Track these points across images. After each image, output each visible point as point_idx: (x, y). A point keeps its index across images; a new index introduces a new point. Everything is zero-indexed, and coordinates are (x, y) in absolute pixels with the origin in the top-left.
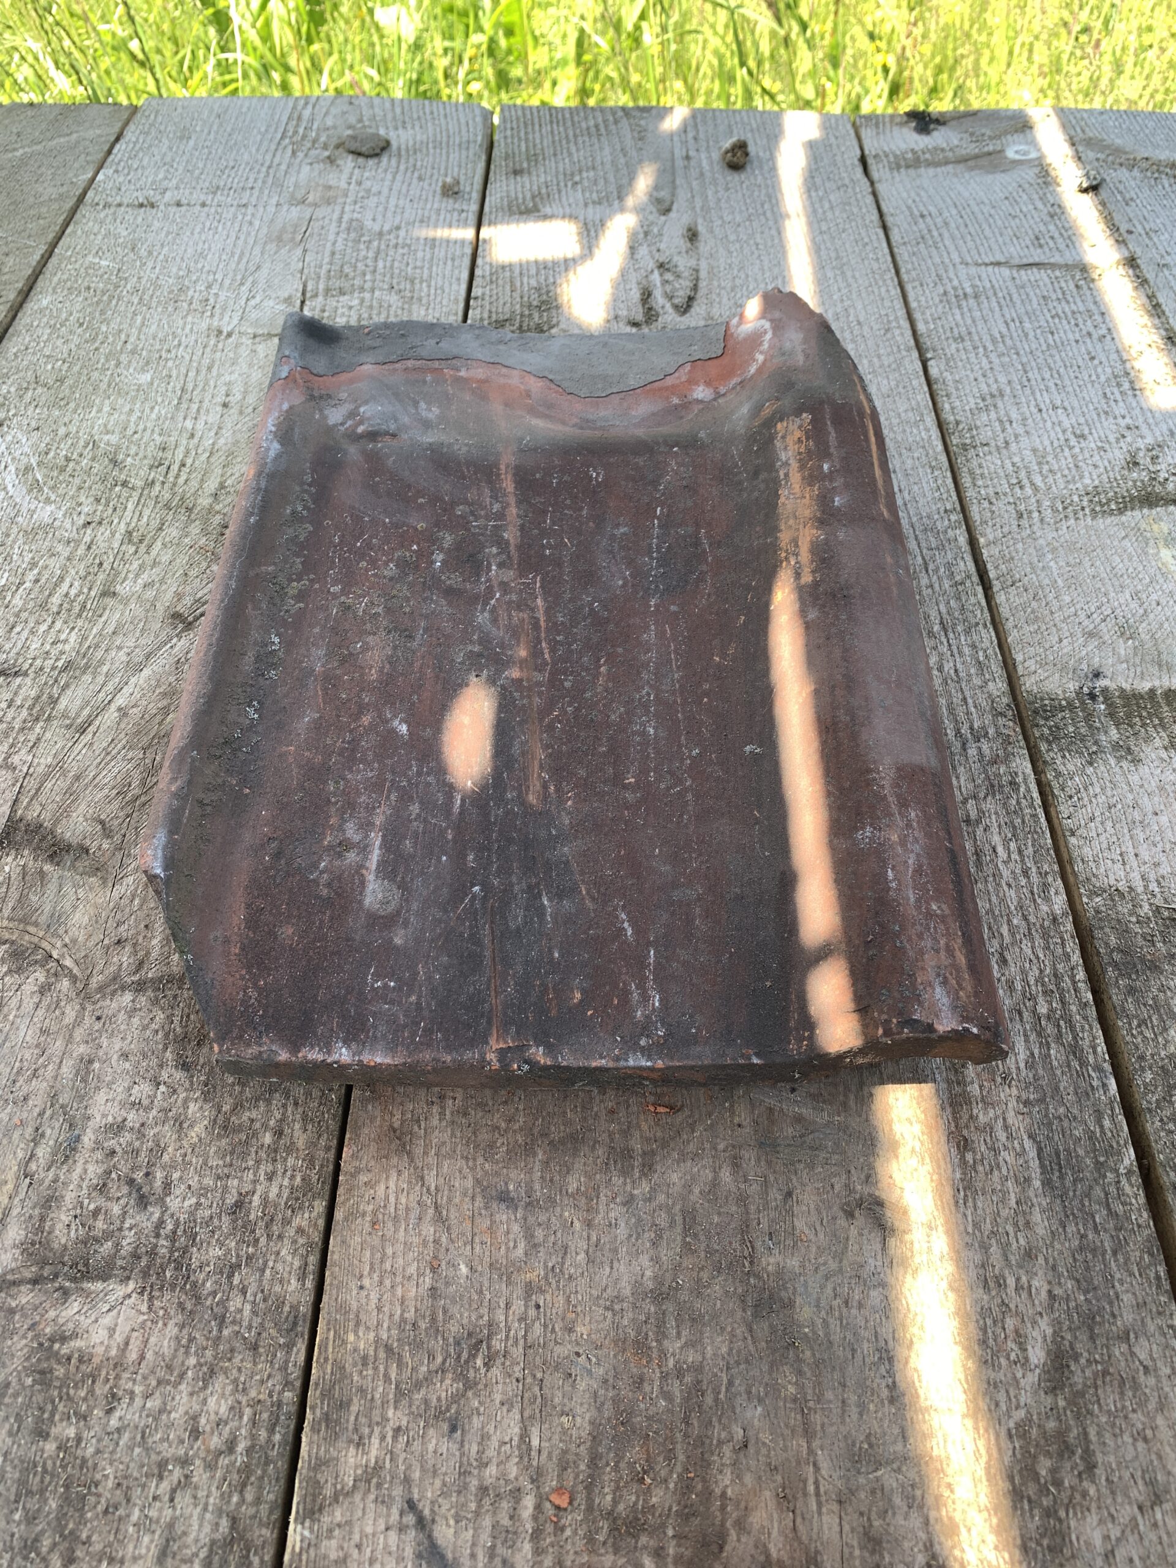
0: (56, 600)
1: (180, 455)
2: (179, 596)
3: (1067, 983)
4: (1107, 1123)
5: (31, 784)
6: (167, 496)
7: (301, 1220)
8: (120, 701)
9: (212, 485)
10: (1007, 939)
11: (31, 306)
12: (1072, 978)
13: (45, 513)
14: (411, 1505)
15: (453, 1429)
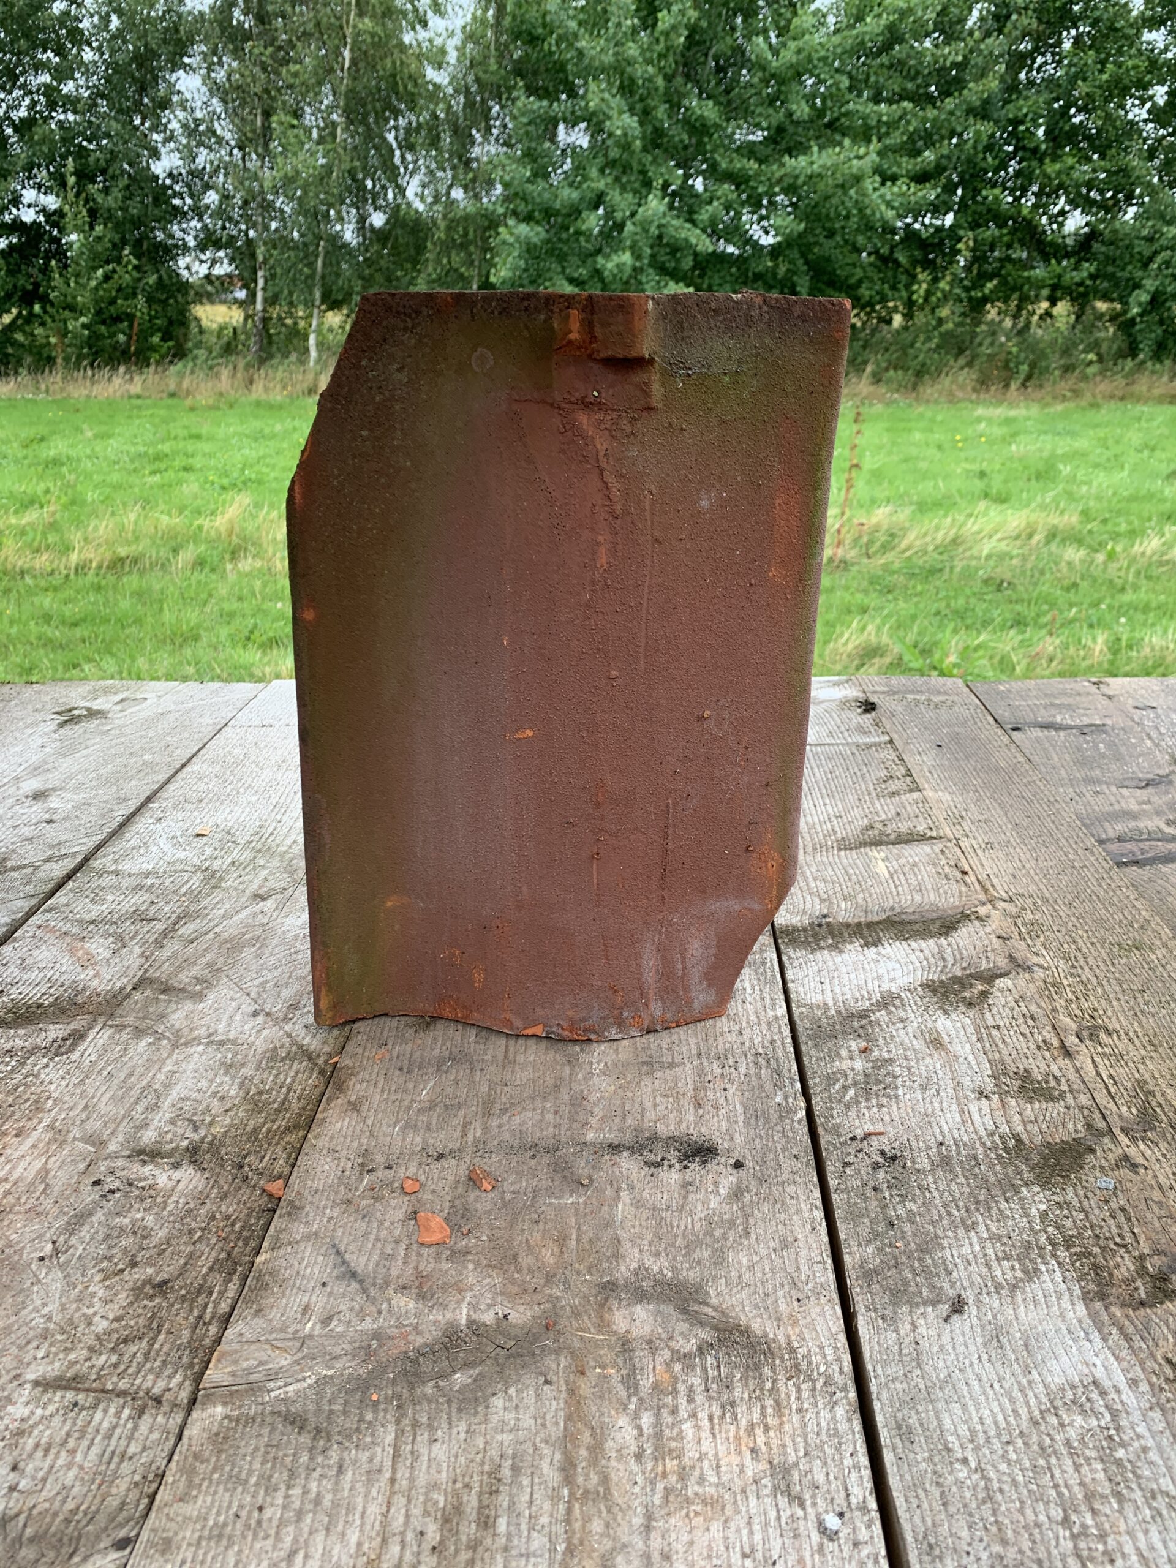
0: (183, 890)
1: (270, 830)
2: (261, 887)
3: (778, 1044)
4: (790, 1100)
5: (157, 964)
6: (259, 846)
7: (292, 1138)
8: (217, 930)
9: (289, 841)
10: (744, 1024)
11: (185, 770)
12: (783, 1044)
13: (181, 855)
14: (334, 1246)
15: (364, 1217)
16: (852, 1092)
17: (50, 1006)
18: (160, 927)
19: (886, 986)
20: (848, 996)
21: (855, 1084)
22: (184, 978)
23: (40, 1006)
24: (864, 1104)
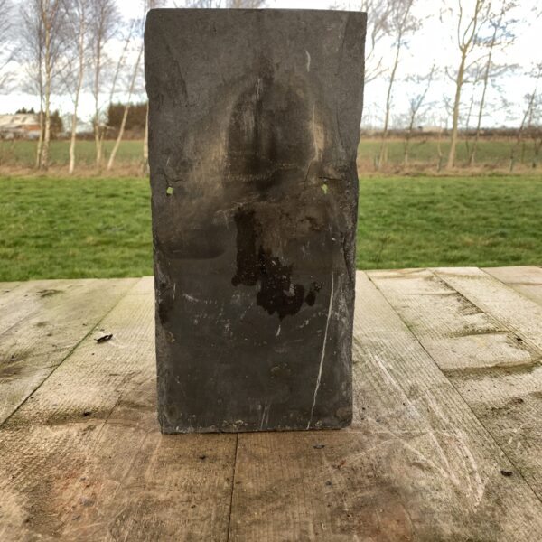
16: (519, 444)
17: (73, 414)
18: (121, 378)
19: (511, 395)
20: (495, 399)
21: (520, 439)
22: (141, 400)
23: (68, 415)
24: (529, 449)
